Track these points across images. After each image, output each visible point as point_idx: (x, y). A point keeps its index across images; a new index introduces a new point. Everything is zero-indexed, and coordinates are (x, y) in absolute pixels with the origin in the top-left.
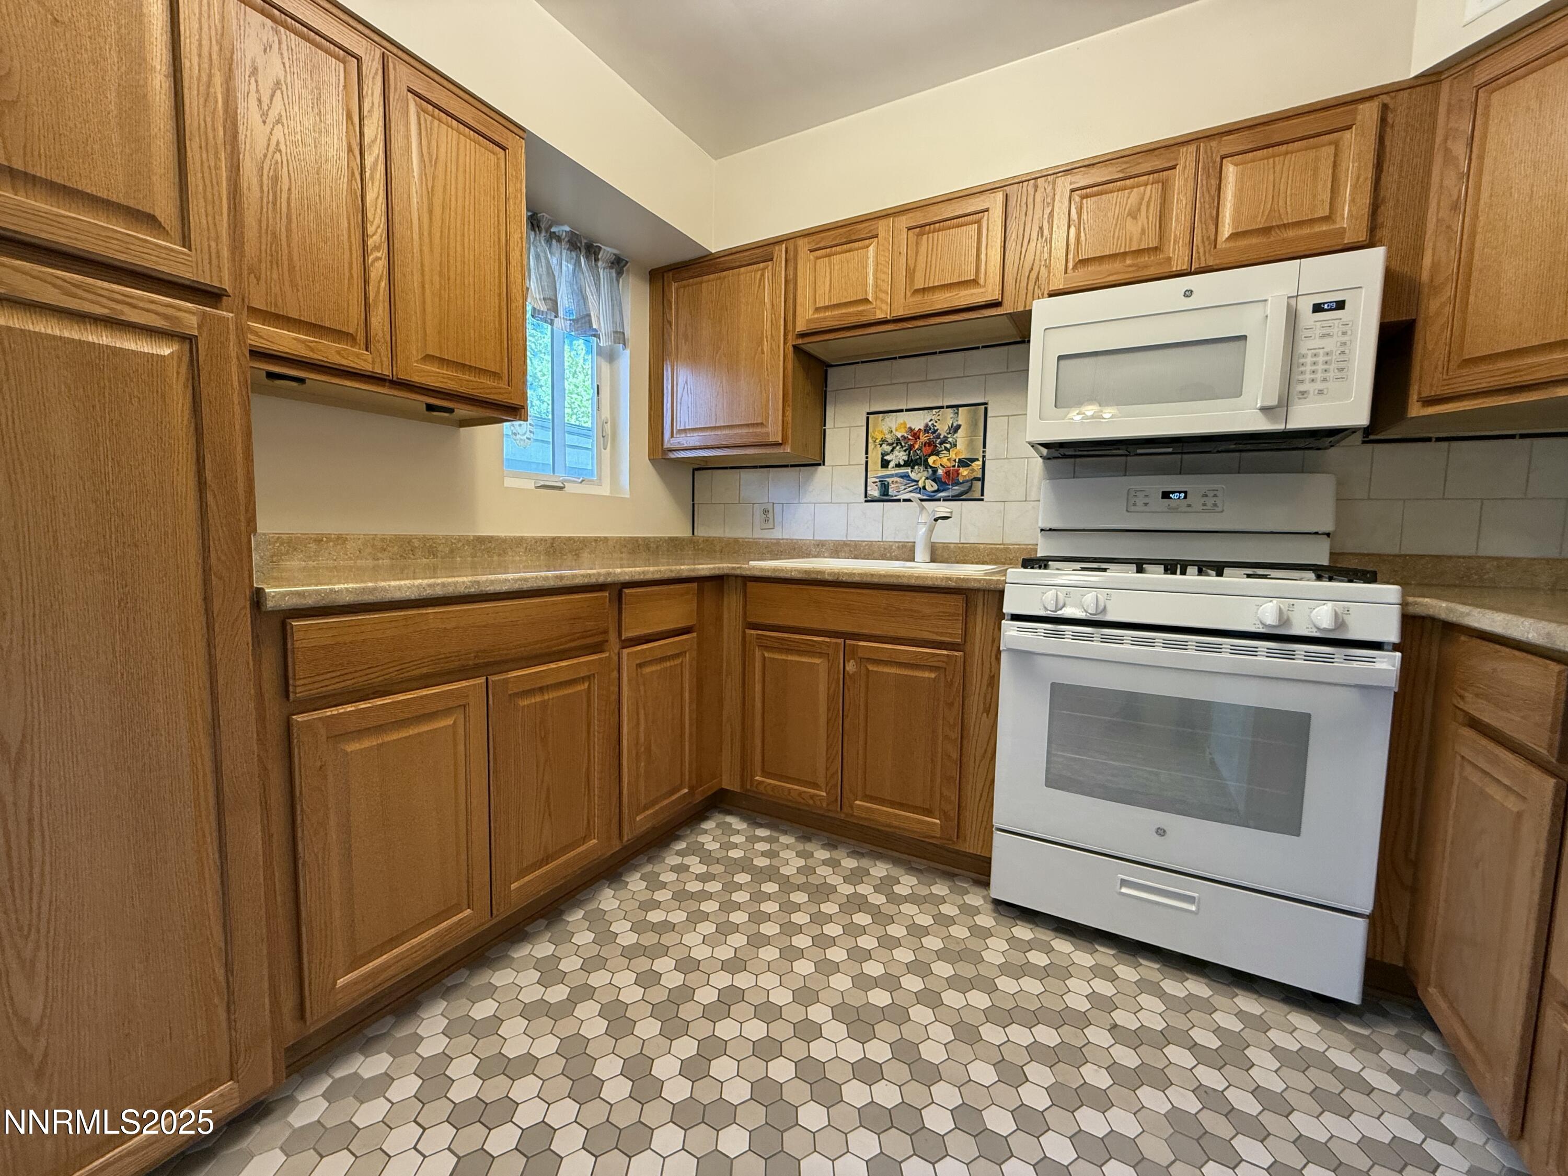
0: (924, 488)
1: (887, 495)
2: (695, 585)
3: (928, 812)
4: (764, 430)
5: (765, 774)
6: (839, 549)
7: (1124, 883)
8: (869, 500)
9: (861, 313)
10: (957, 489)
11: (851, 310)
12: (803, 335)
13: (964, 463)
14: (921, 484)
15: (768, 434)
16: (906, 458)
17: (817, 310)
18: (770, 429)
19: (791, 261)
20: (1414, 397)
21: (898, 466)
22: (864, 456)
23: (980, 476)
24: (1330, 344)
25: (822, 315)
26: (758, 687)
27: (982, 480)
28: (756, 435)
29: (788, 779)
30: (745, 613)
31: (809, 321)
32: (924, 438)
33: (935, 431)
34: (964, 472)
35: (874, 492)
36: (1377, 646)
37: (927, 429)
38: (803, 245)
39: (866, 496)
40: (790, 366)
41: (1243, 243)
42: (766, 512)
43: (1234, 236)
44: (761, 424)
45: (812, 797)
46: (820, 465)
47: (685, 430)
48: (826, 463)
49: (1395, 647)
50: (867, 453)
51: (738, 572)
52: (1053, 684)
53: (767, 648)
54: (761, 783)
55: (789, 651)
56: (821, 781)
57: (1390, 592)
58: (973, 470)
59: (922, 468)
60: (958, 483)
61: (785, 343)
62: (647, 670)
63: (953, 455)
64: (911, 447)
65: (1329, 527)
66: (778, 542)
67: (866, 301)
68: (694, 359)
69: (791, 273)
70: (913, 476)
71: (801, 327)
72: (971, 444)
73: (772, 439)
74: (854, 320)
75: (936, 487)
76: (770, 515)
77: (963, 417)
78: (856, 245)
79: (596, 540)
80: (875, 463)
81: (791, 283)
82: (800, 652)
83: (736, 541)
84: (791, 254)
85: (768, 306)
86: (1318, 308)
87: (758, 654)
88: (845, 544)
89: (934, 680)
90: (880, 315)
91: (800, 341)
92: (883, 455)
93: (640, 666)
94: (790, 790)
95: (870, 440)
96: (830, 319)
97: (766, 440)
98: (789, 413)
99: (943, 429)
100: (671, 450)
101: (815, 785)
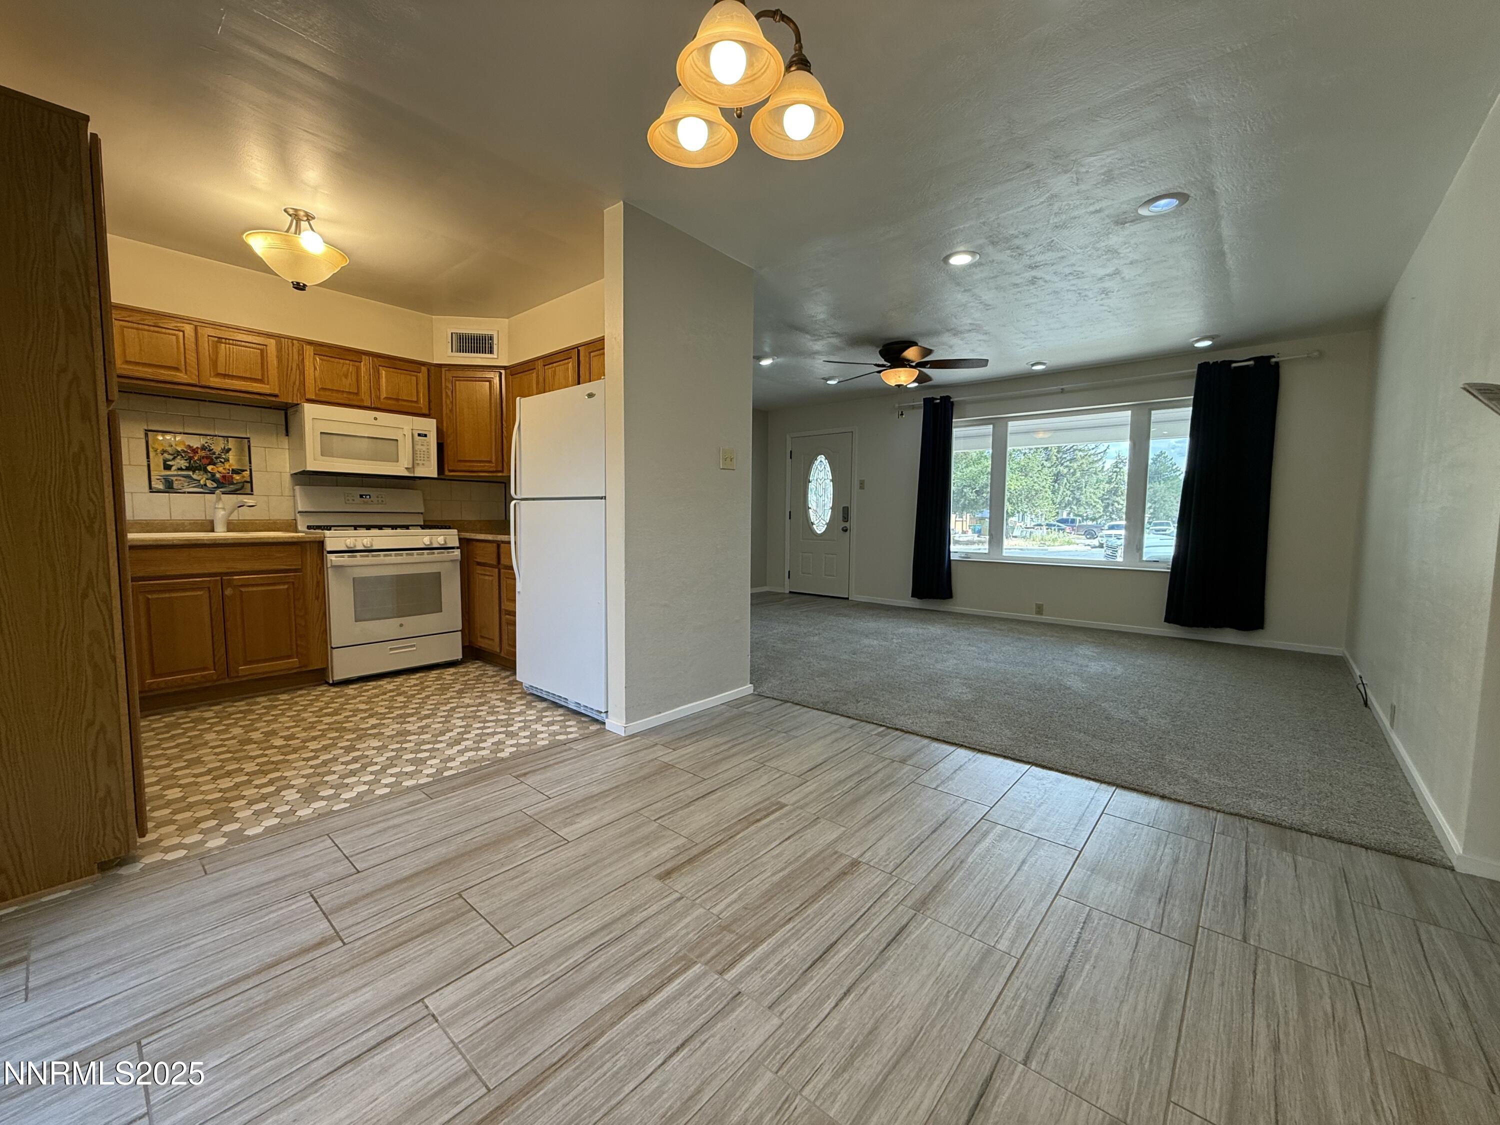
0: (205, 485)
1: (172, 488)
3: (289, 657)
5: (156, 676)
7: (391, 649)
8: (152, 490)
10: (232, 487)
13: (235, 472)
14: (202, 482)
16: (187, 465)
20: (446, 469)
21: (180, 469)
22: (145, 461)
23: (249, 480)
24: (424, 448)
27: (251, 482)
29: (179, 673)
32: (202, 453)
33: (210, 450)
34: (237, 477)
35: (159, 486)
36: (453, 548)
37: (203, 448)
39: (151, 487)
41: (390, 402)
43: (385, 398)
45: (202, 677)
49: (458, 548)
50: (148, 457)
52: (354, 579)
53: (150, 592)
54: (152, 683)
55: (174, 591)
56: (210, 666)
57: (455, 531)
58: (243, 477)
59: (202, 473)
60: (233, 484)
63: (227, 466)
64: (190, 458)
65: (422, 511)
70: (195, 476)
72: (240, 461)
75: (215, 485)
77: (231, 444)
80: (158, 465)
82: (184, 590)
86: (419, 435)
87: (141, 597)
89: (287, 589)
92: (165, 461)
94: (182, 679)
95: (151, 449)
99: (217, 449)
101: (204, 669)
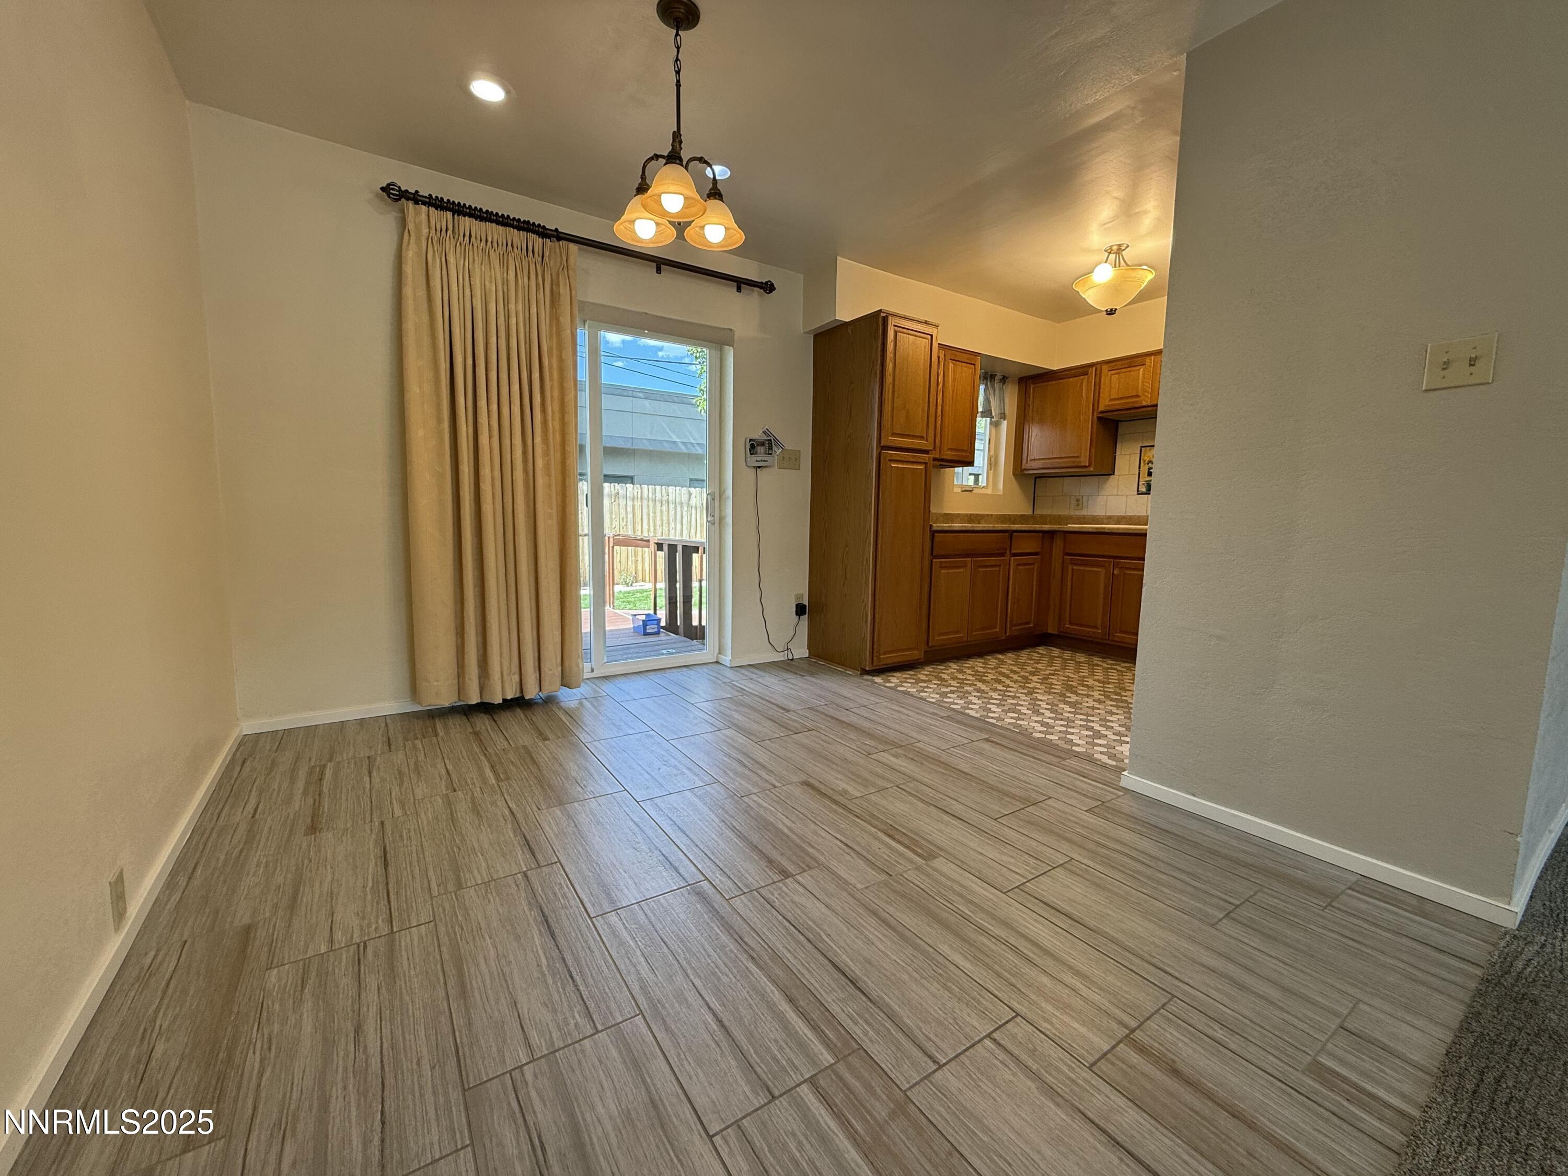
2: (1041, 534)
4: (1079, 459)
5: (1071, 623)
6: (1119, 520)
8: (1139, 493)
9: (1134, 402)
11: (1129, 400)
12: (1102, 412)
15: (1080, 462)
17: (1111, 400)
18: (1082, 459)
19: (1099, 375)
22: (1138, 470)
25: (1114, 402)
26: (1069, 583)
28: (1074, 462)
29: (1082, 625)
30: (1064, 548)
31: (1106, 406)
35: (1143, 489)
38: (1105, 367)
39: (1138, 491)
40: (1095, 427)
42: (1078, 500)
44: (1078, 457)
45: (1094, 633)
46: (1111, 475)
47: (1034, 460)
48: (1116, 473)
50: (1139, 468)
51: (1062, 529)
53: (1076, 564)
54: (1068, 628)
55: (1086, 565)
56: (1099, 626)
61: (1093, 416)
62: (1020, 567)
66: (1084, 517)
67: (1138, 396)
68: (1042, 422)
69: (1097, 380)
71: (1101, 409)
73: (1083, 464)
74: (1131, 406)
76: (1080, 502)
78: (1134, 368)
79: (987, 515)
81: (1098, 385)
82: (1092, 566)
83: (1059, 516)
84: (1098, 372)
85: (1084, 397)
87: (1070, 568)
88: (1124, 517)
90: (1144, 403)
91: (1100, 415)
93: (1018, 565)
94: (1083, 630)
95: (1142, 461)
96: (1118, 404)
97: (1079, 465)
98: (1093, 450)
100: (1026, 470)
101: (1095, 627)
